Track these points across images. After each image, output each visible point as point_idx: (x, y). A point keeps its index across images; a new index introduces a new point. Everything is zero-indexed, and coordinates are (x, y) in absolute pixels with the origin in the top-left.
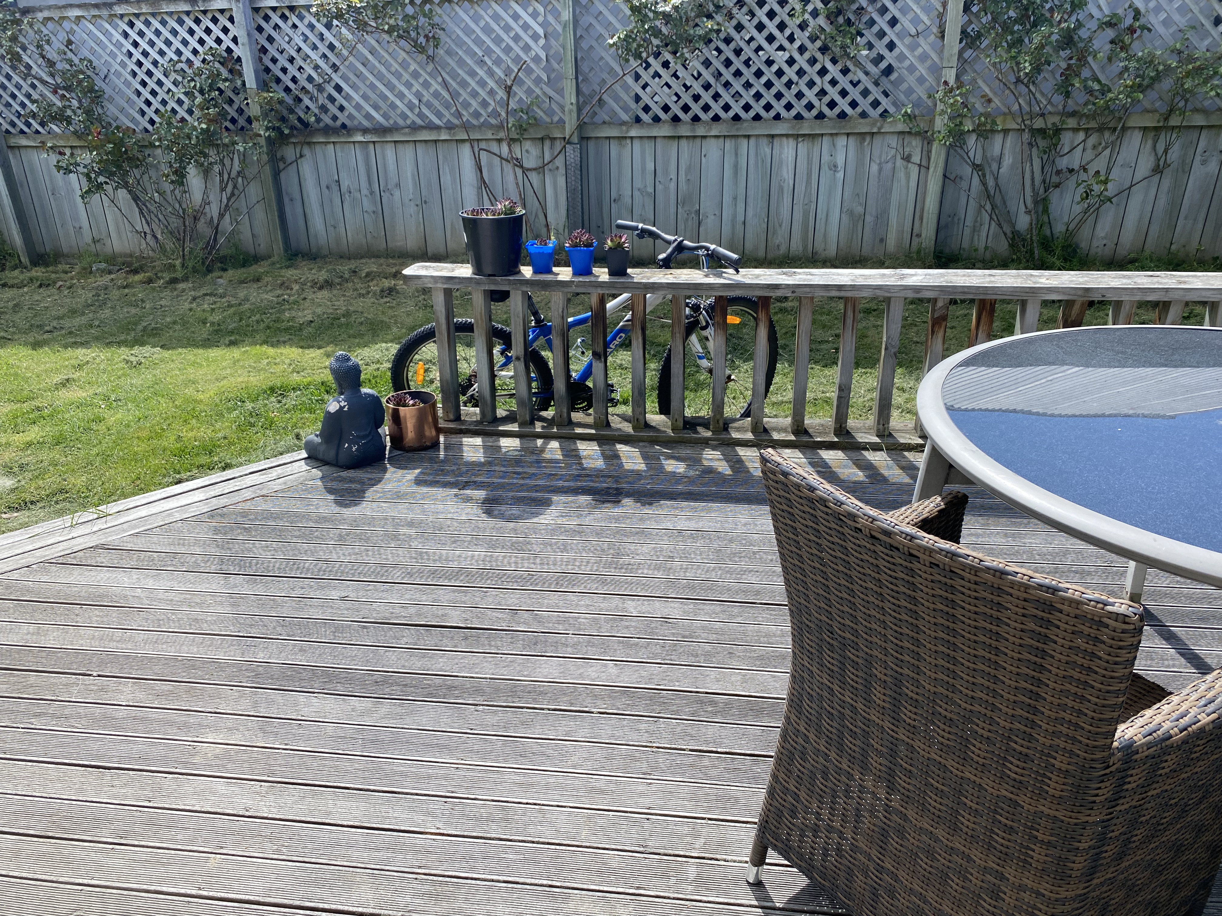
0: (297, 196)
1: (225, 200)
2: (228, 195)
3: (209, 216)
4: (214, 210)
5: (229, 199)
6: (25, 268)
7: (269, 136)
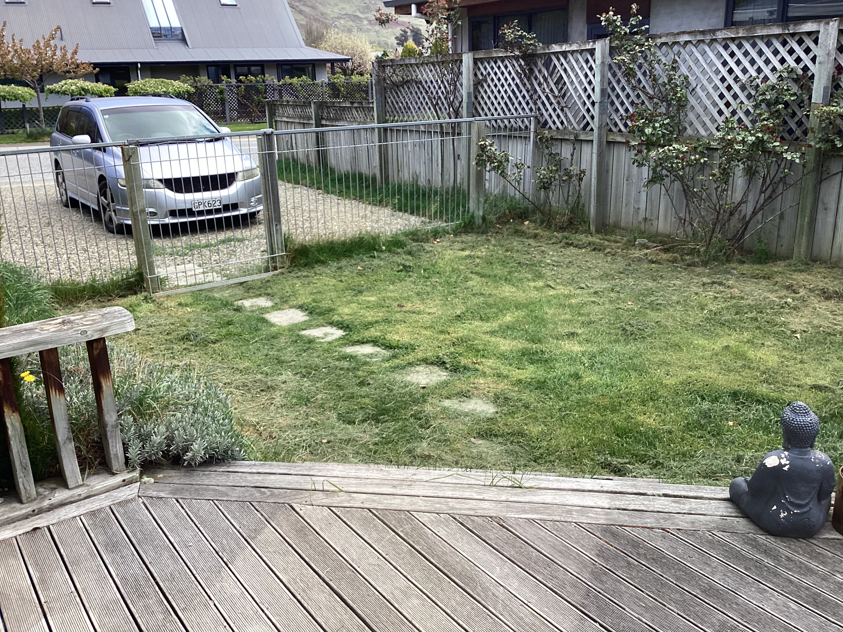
0: (833, 206)
1: (762, 201)
2: (766, 197)
3: (743, 213)
4: (748, 209)
5: (765, 201)
6: (591, 234)
7: (820, 148)
